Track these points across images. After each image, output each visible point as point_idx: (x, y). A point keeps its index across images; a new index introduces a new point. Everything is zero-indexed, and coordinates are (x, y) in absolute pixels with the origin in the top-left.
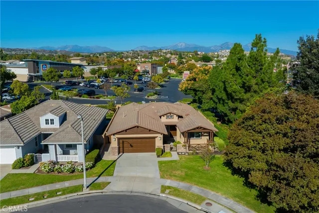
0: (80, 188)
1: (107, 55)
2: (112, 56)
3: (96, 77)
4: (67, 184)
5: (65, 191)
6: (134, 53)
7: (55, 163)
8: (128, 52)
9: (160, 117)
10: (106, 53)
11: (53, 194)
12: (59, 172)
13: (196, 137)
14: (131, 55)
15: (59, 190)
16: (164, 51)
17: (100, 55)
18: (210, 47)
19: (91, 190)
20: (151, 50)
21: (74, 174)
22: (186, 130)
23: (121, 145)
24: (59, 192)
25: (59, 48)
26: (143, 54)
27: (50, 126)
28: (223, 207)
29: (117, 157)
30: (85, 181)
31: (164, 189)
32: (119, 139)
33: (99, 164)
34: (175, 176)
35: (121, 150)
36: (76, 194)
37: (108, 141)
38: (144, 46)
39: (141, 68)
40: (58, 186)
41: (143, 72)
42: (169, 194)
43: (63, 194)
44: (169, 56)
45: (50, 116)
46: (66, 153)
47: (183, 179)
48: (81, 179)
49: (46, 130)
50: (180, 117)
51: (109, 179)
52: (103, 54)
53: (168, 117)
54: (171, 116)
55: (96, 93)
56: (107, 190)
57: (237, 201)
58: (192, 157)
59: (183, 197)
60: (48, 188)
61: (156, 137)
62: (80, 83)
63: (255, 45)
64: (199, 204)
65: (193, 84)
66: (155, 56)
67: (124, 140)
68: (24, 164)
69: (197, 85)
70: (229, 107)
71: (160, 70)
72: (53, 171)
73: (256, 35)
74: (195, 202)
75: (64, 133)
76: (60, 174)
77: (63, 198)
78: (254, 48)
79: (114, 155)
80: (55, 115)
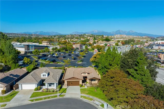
0: (56, 96)
1: (58, 37)
2: (60, 37)
3: (54, 52)
4: (52, 95)
5: (52, 97)
6: (72, 36)
7: (47, 89)
8: (68, 35)
9: (82, 74)
10: (57, 35)
11: (49, 98)
12: (49, 92)
13: (94, 80)
14: (70, 37)
16: (87, 35)
17: (54, 37)
18: (111, 32)
19: (60, 97)
20: (80, 34)
21: (54, 92)
22: (90, 78)
23: (68, 83)
25: (33, 33)
26: (76, 37)
28: (97, 101)
29: (67, 87)
30: (58, 94)
32: (67, 81)
33: (61, 89)
34: (85, 93)
36: (55, 98)
37: (64, 82)
38: (77, 32)
39: (75, 46)
41: (76, 48)
42: (83, 98)
43: (52, 98)
44: (89, 38)
46: (50, 86)
47: (87, 94)
48: (57, 93)
49: (43, 78)
51: (65, 94)
54: (85, 73)
55: (56, 61)
56: (65, 97)
57: (102, 100)
58: (91, 87)
60: (47, 96)
61: (80, 81)
62: (48, 55)
64: (91, 101)
65: (95, 59)
66: (82, 38)
68: (38, 89)
71: (84, 47)
74: (90, 100)
75: (50, 79)
79: (66, 86)
80: (46, 73)
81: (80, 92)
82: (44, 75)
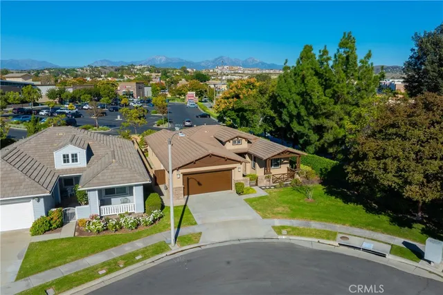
1: (50, 72)
2: (59, 75)
4: (139, 244)
5: (146, 253)
6: (93, 70)
8: (82, 69)
9: (223, 143)
10: (48, 69)
11: (129, 259)
12: (117, 230)
14: (89, 73)
15: (135, 254)
16: (138, 67)
18: (201, 63)
19: (182, 245)
20: (119, 66)
21: (139, 230)
22: (270, 156)
23: (186, 184)
24: (138, 255)
26: (107, 71)
27: (71, 165)
28: (363, 239)
29: (185, 201)
31: (279, 230)
34: (280, 213)
35: (187, 191)
36: (164, 255)
38: (107, 61)
40: (128, 248)
42: (289, 234)
43: (146, 257)
44: (147, 73)
45: (70, 150)
51: (196, 229)
52: (42, 71)
53: (234, 142)
54: (239, 142)
55: (78, 124)
56: (205, 243)
57: (372, 230)
58: (282, 190)
59: (310, 236)
60: (114, 253)
61: (234, 168)
62: (38, 111)
63: (342, 45)
64: (334, 240)
65: (235, 103)
66: (128, 74)
67: (189, 176)
68: (51, 225)
70: (310, 125)
71: (149, 91)
72: (107, 229)
73: (345, 33)
74: (328, 239)
75: (109, 171)
76: (117, 233)
77: (148, 264)
78: (340, 50)
80: (79, 146)
81: (254, 211)
82: (68, 156)
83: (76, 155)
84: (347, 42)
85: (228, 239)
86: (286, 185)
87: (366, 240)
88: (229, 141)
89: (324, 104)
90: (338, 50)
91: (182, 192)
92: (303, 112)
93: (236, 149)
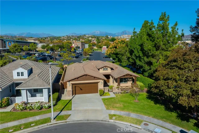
0: (48, 120)
1: (50, 38)
3: (45, 51)
4: (37, 118)
5: (37, 123)
6: (68, 37)
7: (26, 104)
8: (64, 37)
9: (99, 70)
10: (50, 37)
11: (28, 125)
12: (30, 110)
13: (124, 82)
14: (66, 38)
15: (32, 123)
16: (87, 36)
17: (45, 39)
19: (57, 120)
20: (79, 36)
21: (42, 110)
22: (119, 76)
23: (74, 89)
24: (33, 124)
26: (74, 38)
27: (20, 77)
28: (156, 126)
29: (71, 97)
30: (53, 114)
31: (111, 116)
33: (59, 103)
34: (117, 107)
35: (74, 92)
36: (46, 124)
37: (63, 87)
38: (75, 33)
39: (74, 45)
40: (31, 119)
41: (76, 48)
42: (116, 119)
43: (36, 125)
44: (90, 38)
46: (33, 96)
47: (123, 109)
48: (49, 113)
49: (18, 80)
50: (112, 69)
51: (69, 112)
52: (47, 38)
53: (104, 69)
54: (106, 69)
55: (47, 60)
56: (70, 120)
57: (164, 121)
59: (126, 121)
60: (23, 121)
61: (99, 82)
62: (35, 54)
63: (161, 19)
64: (140, 125)
65: (115, 50)
66: (82, 39)
67: (76, 85)
68: (2, 105)
69: (118, 50)
71: (87, 46)
72: (26, 109)
73: (162, 13)
74: (136, 124)
75: (33, 81)
76: (31, 111)
77: (36, 128)
78: (160, 22)
79: (69, 96)
80: (25, 69)
81: (104, 105)
82: (19, 73)
83: (23, 72)
84: (164, 17)
85: (82, 119)
86: (127, 92)
87: (159, 127)
88: (101, 68)
89: (150, 50)
90: (159, 22)
91: (71, 93)
92: (141, 55)
93: (104, 73)
